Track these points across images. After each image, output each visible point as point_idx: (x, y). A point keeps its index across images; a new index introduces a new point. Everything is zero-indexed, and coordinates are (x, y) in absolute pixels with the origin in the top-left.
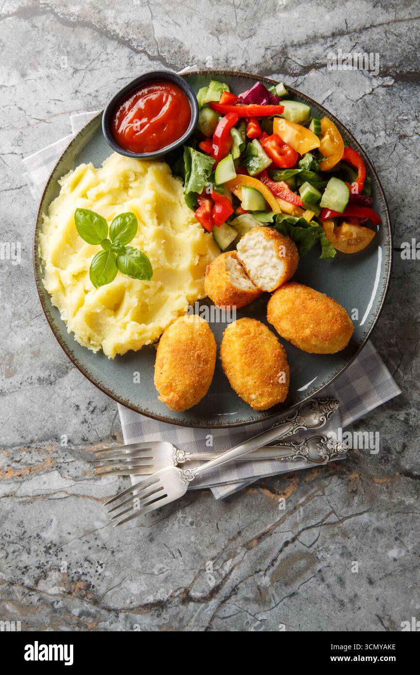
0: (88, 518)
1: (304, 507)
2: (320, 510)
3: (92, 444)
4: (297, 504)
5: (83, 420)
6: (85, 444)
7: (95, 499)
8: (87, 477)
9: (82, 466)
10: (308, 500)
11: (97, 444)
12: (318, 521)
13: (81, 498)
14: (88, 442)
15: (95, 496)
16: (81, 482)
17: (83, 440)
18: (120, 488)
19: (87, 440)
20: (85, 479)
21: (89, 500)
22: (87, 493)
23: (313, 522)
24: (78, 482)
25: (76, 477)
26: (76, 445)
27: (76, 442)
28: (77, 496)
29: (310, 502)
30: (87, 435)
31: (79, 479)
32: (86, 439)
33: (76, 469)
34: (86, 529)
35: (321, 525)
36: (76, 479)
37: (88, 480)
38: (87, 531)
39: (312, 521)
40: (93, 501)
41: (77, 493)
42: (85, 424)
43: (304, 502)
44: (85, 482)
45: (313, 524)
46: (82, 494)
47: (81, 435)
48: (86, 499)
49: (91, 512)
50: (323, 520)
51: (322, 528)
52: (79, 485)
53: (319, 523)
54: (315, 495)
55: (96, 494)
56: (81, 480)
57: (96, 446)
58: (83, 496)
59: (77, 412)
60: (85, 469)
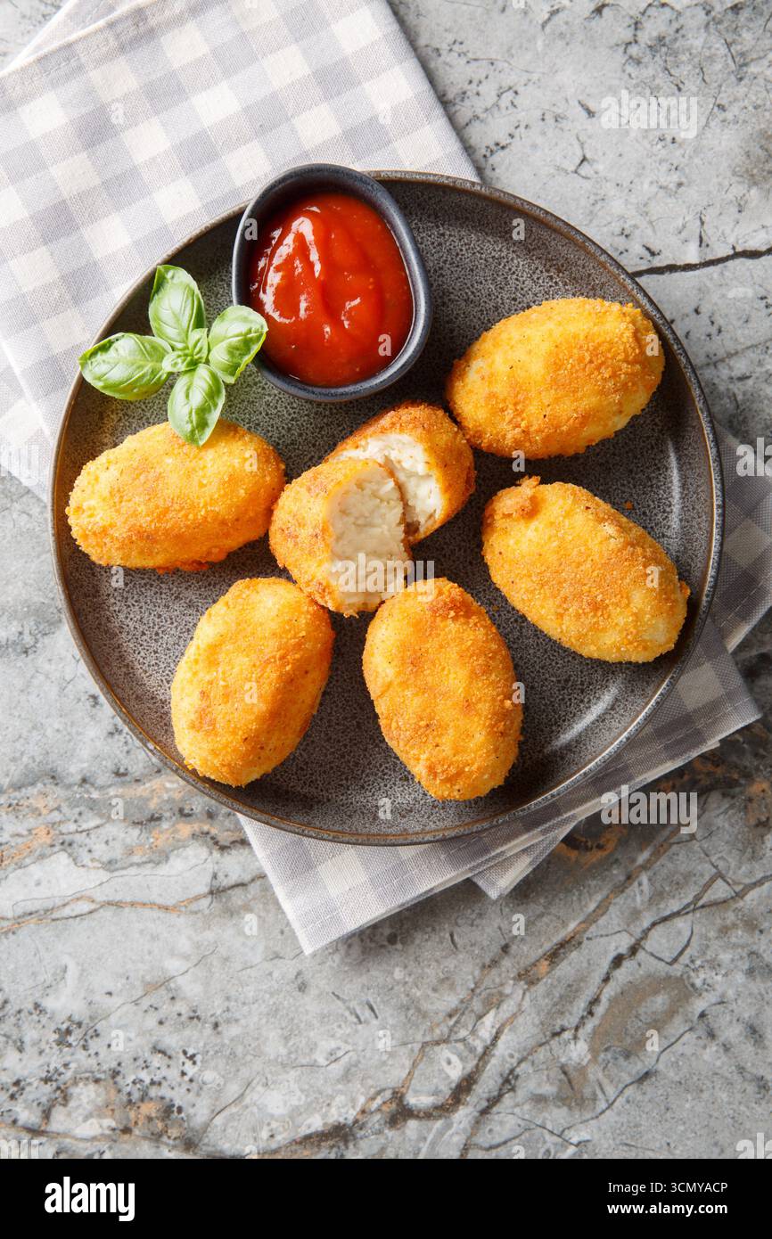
0: (150, 953)
1: (650, 873)
2: (688, 876)
3: (137, 781)
4: (632, 868)
5: (110, 728)
6: (123, 783)
7: (160, 907)
8: (136, 859)
9: (122, 835)
10: (657, 854)
11: (150, 780)
12: (686, 901)
13: (127, 910)
14: (128, 778)
15: (160, 901)
16: (124, 872)
17: (117, 774)
18: (215, 876)
19: (124, 775)
20: (131, 865)
21: (147, 912)
22: (140, 896)
23: (675, 905)
24: (116, 874)
25: (110, 862)
26: (101, 788)
27: (100, 782)
28: (118, 905)
29: (663, 860)
30: (125, 763)
31: (117, 866)
32: (122, 770)
33: (107, 842)
34: (148, 978)
35: (694, 910)
36: (110, 865)
37: (138, 865)
38: (149, 983)
39: (672, 901)
40: (156, 914)
41: (118, 898)
42: (116, 737)
43: (648, 861)
44: (133, 871)
45: (675, 910)
46: (129, 900)
47: (109, 765)
48: (140, 909)
49: (154, 938)
50: (698, 898)
51: (698, 915)
52: (120, 880)
53: (688, 905)
54: (672, 841)
55: (161, 895)
56: (123, 868)
57: (148, 785)
58: (133, 904)
59: (94, 711)
60: (128, 841)
